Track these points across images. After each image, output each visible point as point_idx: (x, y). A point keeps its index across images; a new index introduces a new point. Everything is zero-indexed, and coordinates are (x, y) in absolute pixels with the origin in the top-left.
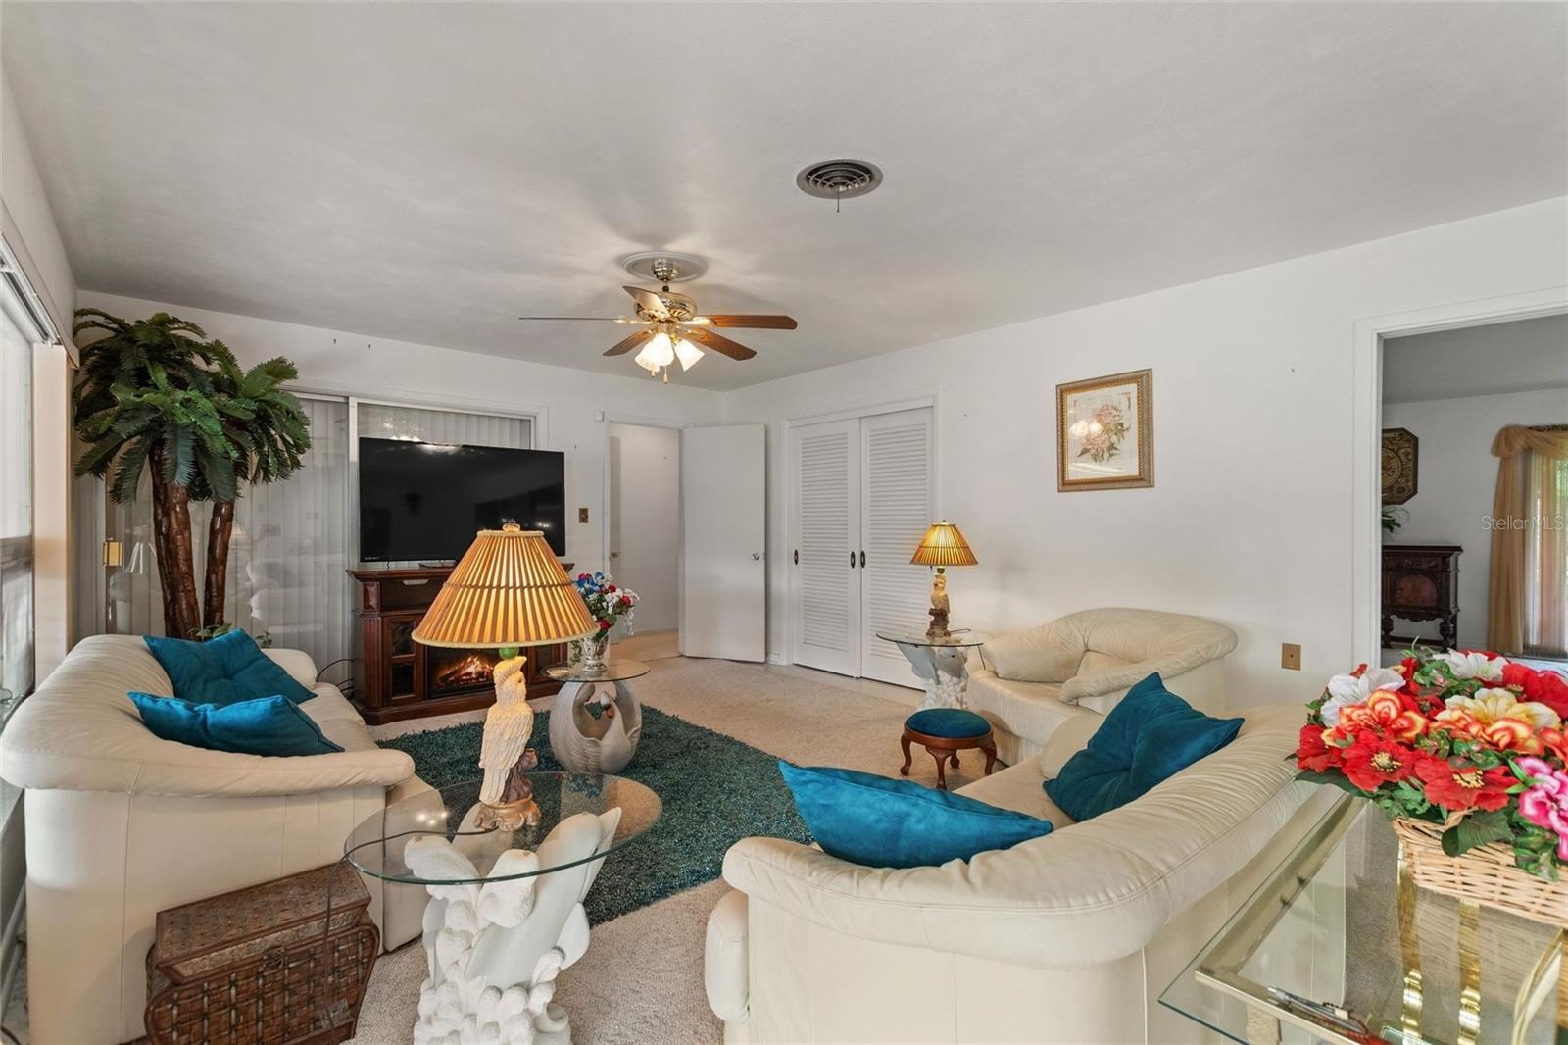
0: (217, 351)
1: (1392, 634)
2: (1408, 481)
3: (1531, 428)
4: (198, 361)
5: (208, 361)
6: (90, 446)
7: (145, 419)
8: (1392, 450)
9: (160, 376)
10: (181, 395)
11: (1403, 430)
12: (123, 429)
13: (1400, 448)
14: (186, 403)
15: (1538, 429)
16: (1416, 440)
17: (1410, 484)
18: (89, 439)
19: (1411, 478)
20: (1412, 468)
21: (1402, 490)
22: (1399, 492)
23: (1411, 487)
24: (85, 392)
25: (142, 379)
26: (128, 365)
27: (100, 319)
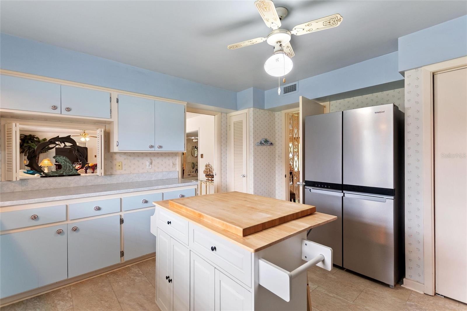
0: (37, 138)
4: (35, 139)
5: (36, 139)
6: (22, 150)
7: (28, 147)
9: (30, 142)
10: (32, 144)
12: (25, 148)
14: (33, 145)
18: (22, 149)
24: (21, 144)
25: (28, 142)
26: (26, 141)
27: (23, 135)
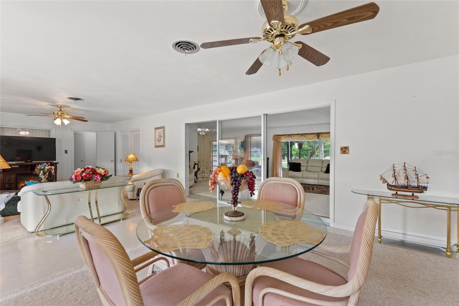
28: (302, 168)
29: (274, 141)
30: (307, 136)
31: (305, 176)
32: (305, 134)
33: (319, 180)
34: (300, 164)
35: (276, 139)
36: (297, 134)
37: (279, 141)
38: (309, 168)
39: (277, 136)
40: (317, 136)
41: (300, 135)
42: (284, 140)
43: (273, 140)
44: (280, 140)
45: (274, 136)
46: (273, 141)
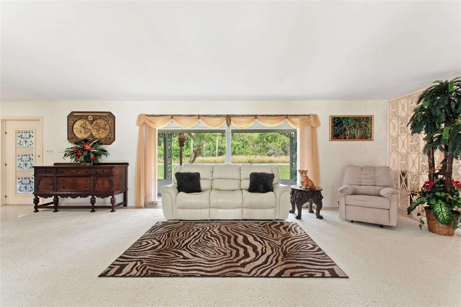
1: (95, 205)
2: (112, 135)
3: (146, 115)
8: (106, 121)
11: (110, 112)
13: (109, 120)
15: (148, 116)
16: (114, 117)
17: (112, 136)
19: (113, 134)
20: (113, 129)
21: (110, 138)
22: (109, 140)
23: (113, 137)
28: (203, 184)
29: (140, 126)
30: (208, 119)
31: (213, 202)
32: (203, 116)
33: (243, 209)
34: (198, 174)
35: (145, 123)
36: (189, 116)
37: (150, 127)
38: (217, 184)
39: (147, 117)
40: (227, 121)
41: (194, 117)
42: (161, 126)
43: (137, 125)
44: (153, 126)
45: (139, 116)
46: (138, 128)
